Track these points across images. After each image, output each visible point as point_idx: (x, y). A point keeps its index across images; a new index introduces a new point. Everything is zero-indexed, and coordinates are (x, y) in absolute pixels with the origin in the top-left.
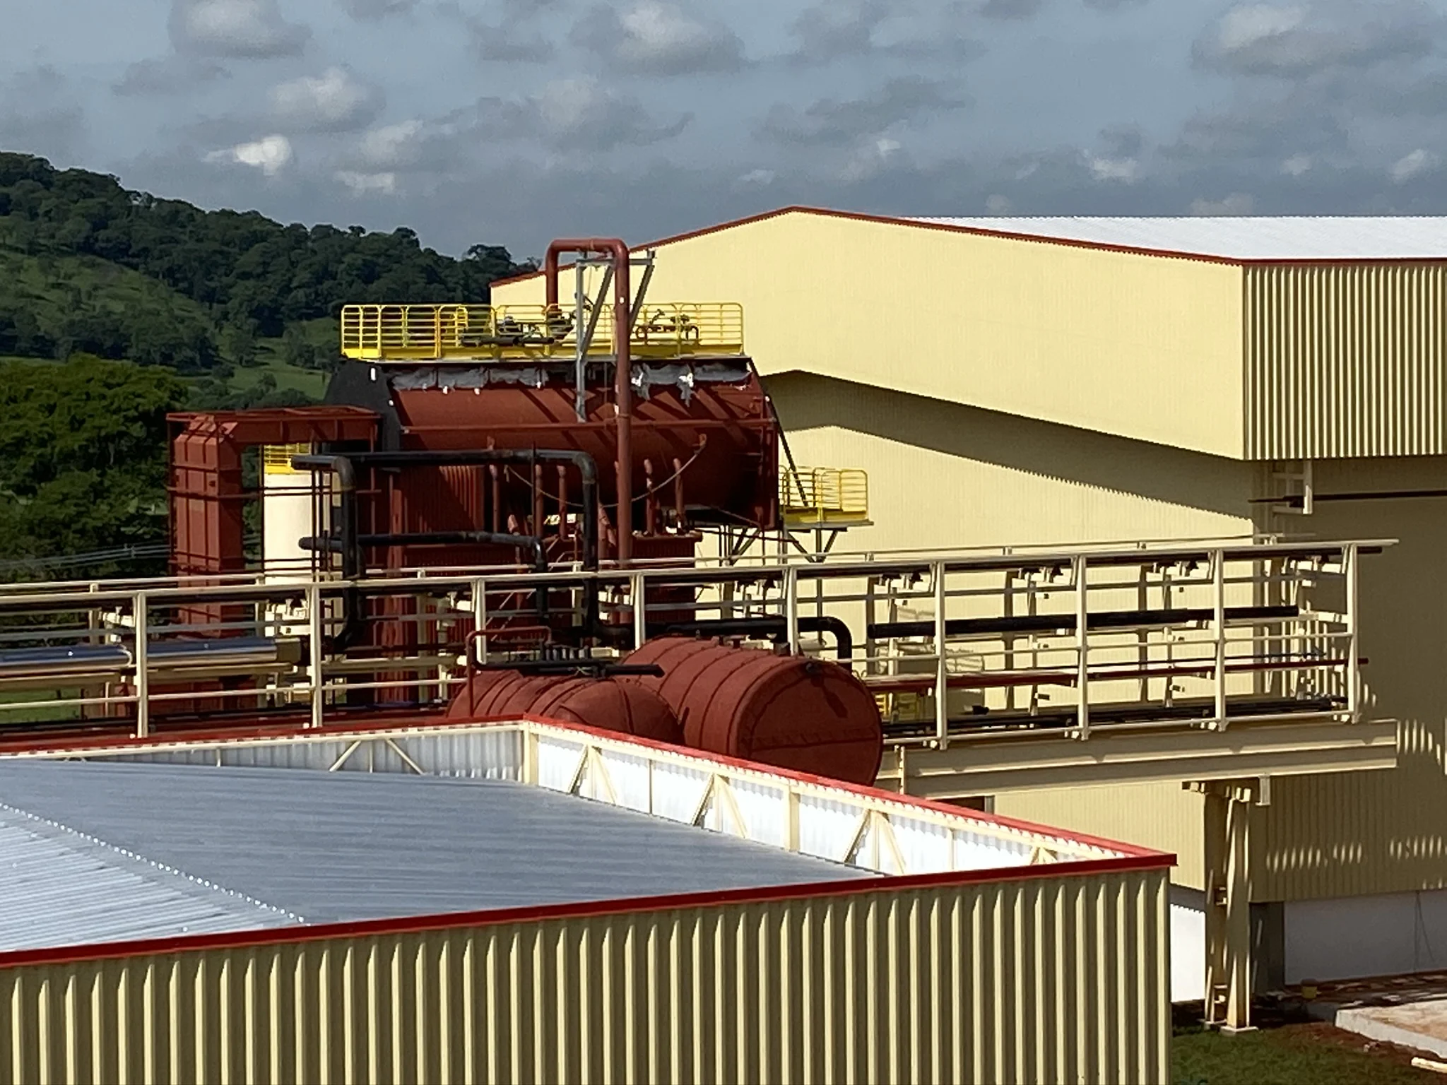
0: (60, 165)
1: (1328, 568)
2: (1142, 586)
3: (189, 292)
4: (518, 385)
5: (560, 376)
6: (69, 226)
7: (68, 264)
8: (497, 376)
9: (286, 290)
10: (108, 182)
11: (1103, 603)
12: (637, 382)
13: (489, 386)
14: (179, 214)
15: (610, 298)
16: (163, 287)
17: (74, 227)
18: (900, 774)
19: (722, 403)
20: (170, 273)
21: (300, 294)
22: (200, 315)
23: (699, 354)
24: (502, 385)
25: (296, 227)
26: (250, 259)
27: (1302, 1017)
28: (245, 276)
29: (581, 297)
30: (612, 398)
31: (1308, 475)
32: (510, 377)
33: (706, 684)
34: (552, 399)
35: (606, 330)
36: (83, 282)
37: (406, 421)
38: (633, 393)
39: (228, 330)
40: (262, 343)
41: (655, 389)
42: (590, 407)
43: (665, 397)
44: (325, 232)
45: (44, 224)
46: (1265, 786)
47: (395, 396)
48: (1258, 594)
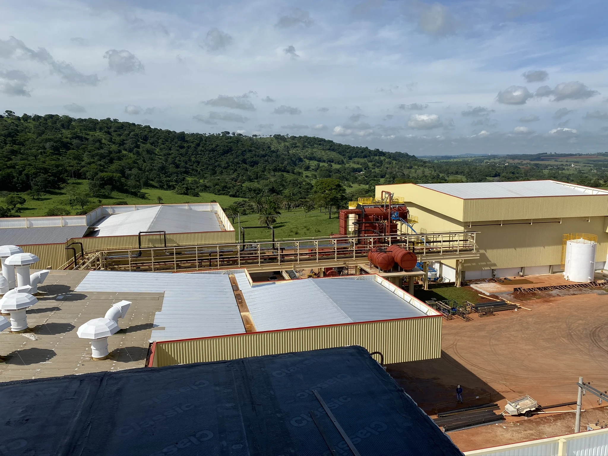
0: (326, 139)
1: (472, 235)
2: (450, 237)
3: (341, 155)
4: (378, 207)
5: (383, 206)
6: (327, 147)
7: (327, 151)
8: (375, 206)
9: (352, 154)
10: (332, 141)
11: (445, 239)
12: (391, 207)
13: (374, 207)
14: (340, 145)
15: (389, 198)
16: (338, 154)
17: (328, 147)
18: (420, 259)
19: (402, 209)
20: (339, 152)
21: (354, 155)
22: (342, 157)
23: (399, 203)
24: (376, 207)
25: (354, 147)
26: (348, 151)
27: (467, 285)
28: (348, 153)
29: (386, 197)
30: (388, 208)
31: (471, 223)
32: (377, 206)
33: (397, 253)
34: (382, 209)
35: (388, 200)
36: (329, 154)
37: (365, 212)
38: (391, 208)
39: (345, 159)
40: (349, 161)
41: (393, 207)
42: (386, 210)
43: (395, 208)
44: (357, 147)
45: (325, 147)
46: (463, 260)
47: (364, 209)
48: (464, 238)
